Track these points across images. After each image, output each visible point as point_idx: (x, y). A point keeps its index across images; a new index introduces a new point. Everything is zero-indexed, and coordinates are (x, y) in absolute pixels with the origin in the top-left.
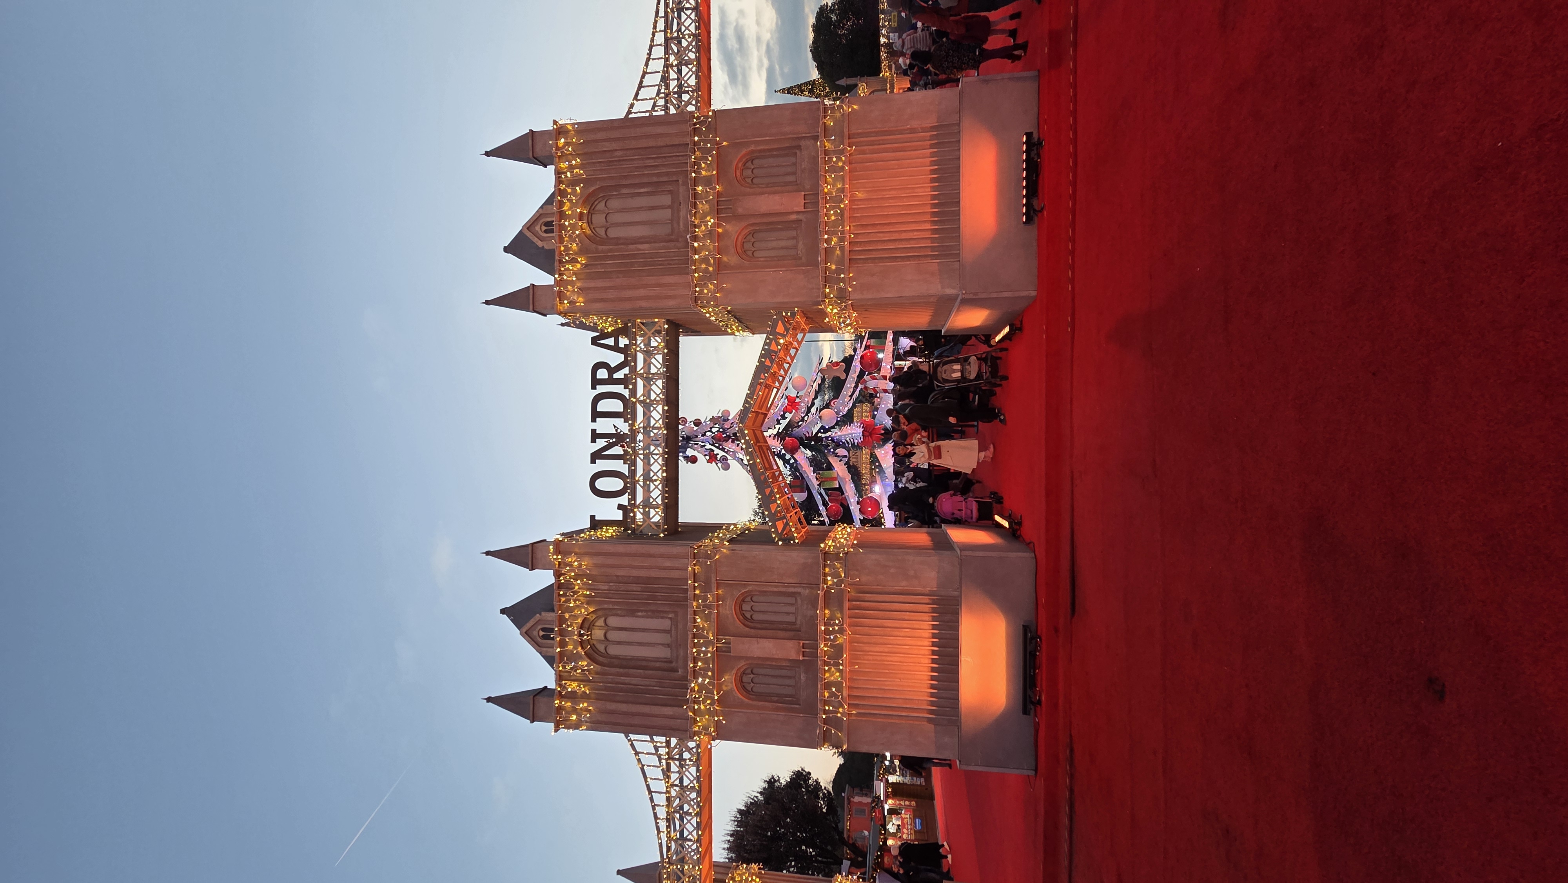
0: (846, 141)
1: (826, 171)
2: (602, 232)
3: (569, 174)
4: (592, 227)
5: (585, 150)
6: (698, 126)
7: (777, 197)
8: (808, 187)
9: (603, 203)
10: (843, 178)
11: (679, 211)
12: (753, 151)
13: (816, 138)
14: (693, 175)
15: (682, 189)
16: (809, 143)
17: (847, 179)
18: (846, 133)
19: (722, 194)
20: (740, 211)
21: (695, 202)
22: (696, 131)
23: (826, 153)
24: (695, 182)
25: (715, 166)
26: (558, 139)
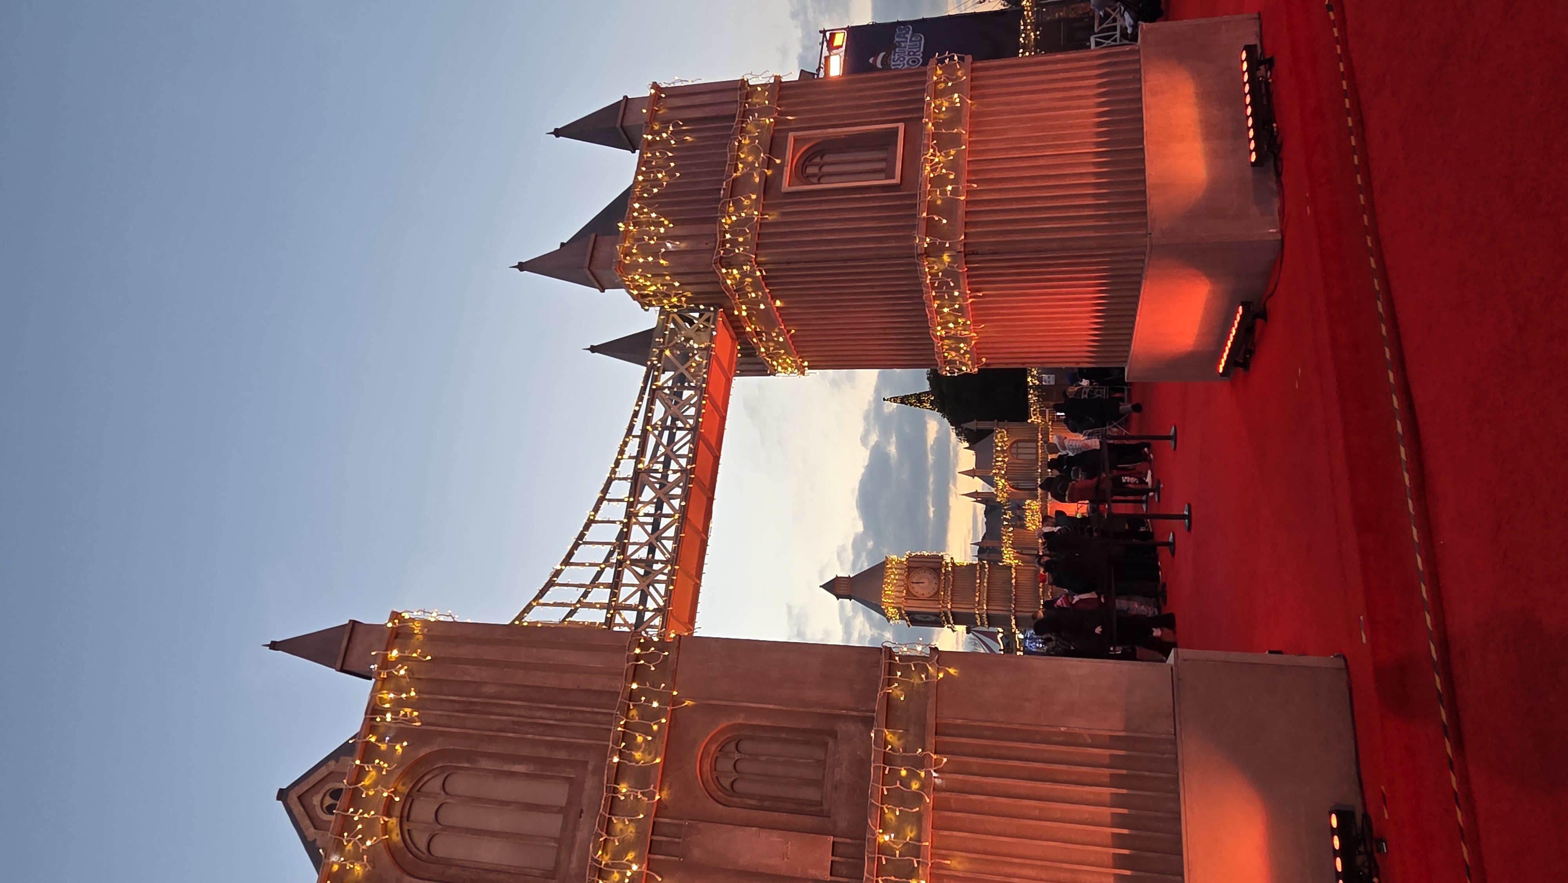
0: (931, 741)
1: (884, 799)
2: (421, 841)
3: (389, 717)
4: (406, 827)
5: (433, 675)
6: (642, 662)
7: (775, 838)
8: (843, 825)
9: (438, 781)
10: (919, 817)
11: (575, 828)
12: (741, 726)
13: (868, 722)
14: (616, 760)
15: (590, 783)
16: (853, 728)
17: (928, 824)
18: (931, 721)
19: (666, 807)
20: (697, 854)
21: (610, 820)
22: (637, 673)
23: (887, 759)
24: (619, 773)
25: (662, 749)
26: (389, 648)
